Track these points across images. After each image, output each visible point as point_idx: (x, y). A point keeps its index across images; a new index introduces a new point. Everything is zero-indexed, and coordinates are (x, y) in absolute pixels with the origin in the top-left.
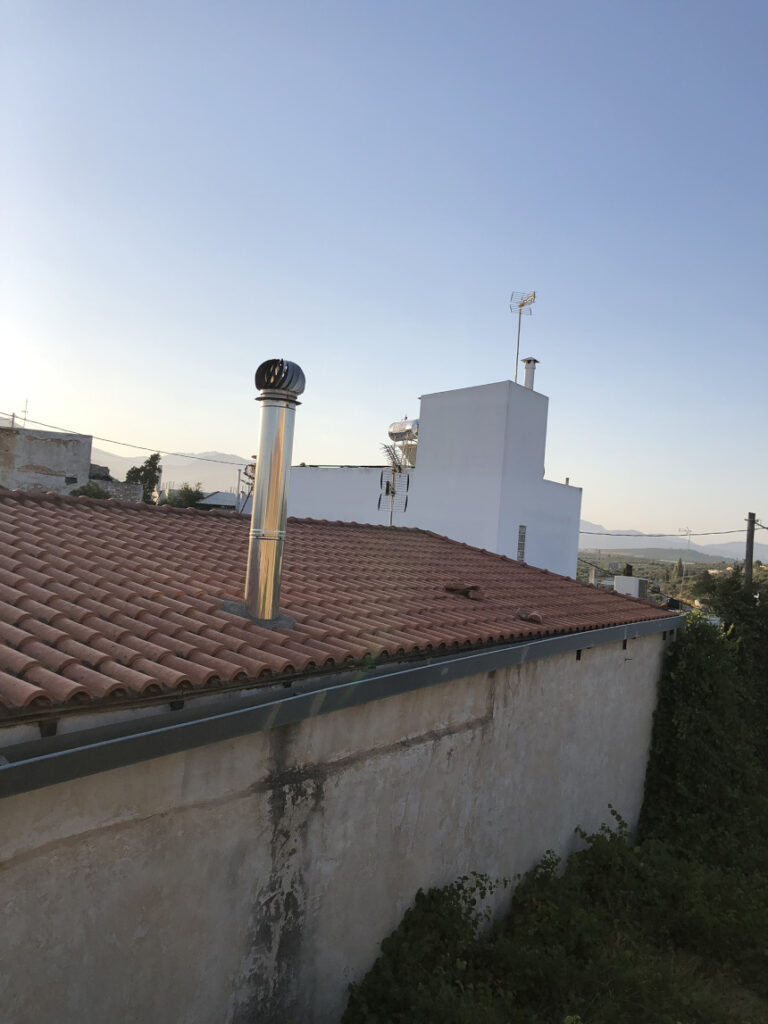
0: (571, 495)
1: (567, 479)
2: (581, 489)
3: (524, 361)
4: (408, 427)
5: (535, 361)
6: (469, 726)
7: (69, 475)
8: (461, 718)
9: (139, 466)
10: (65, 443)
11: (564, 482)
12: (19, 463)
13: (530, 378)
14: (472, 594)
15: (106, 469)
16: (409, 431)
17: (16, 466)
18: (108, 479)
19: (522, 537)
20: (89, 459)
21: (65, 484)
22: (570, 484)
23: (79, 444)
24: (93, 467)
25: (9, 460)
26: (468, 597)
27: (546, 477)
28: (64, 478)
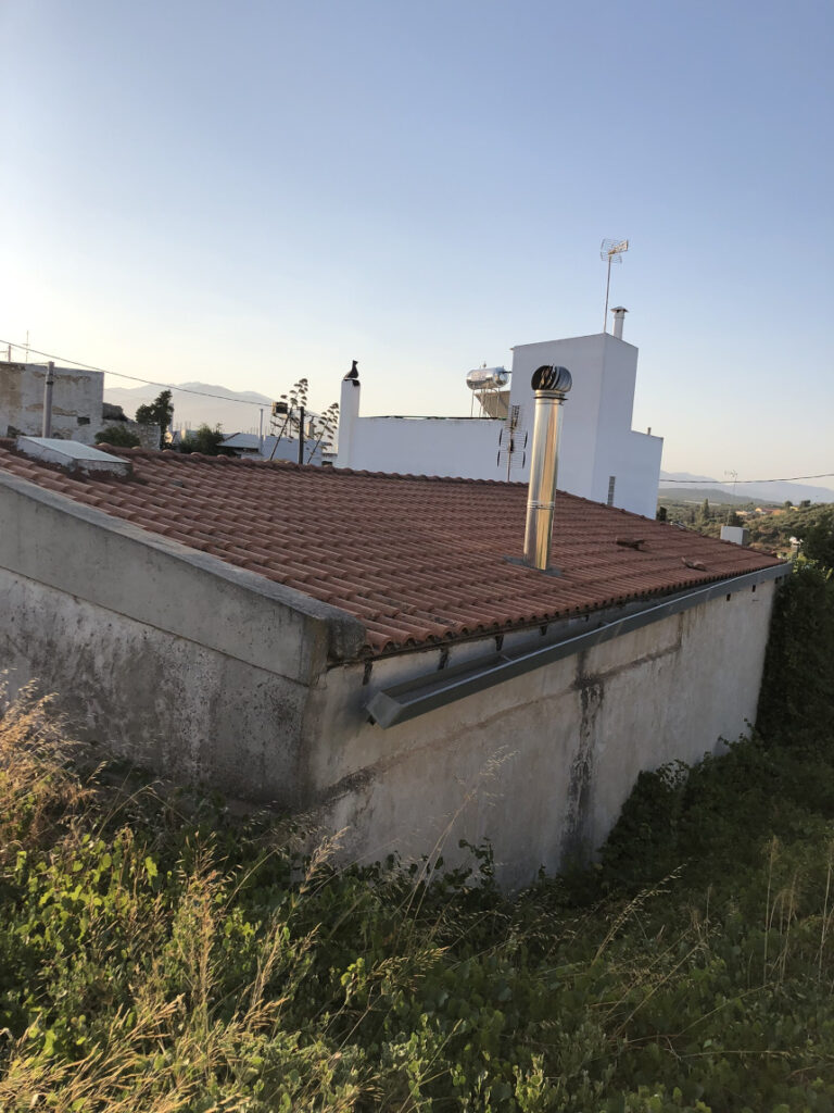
0: (653, 444)
1: (649, 429)
2: (662, 439)
3: (613, 310)
4: (489, 376)
5: (625, 310)
6: (668, 651)
7: (81, 415)
8: (664, 645)
9: (148, 405)
10: (76, 380)
11: (646, 432)
12: (26, 402)
13: (619, 327)
14: (640, 547)
15: (119, 409)
16: (489, 380)
17: (24, 405)
18: (123, 418)
19: (612, 488)
20: (101, 397)
21: (77, 425)
22: (652, 434)
23: (91, 380)
24: (106, 406)
25: (15, 399)
26: (638, 550)
27: (633, 429)
28: (75, 419)
